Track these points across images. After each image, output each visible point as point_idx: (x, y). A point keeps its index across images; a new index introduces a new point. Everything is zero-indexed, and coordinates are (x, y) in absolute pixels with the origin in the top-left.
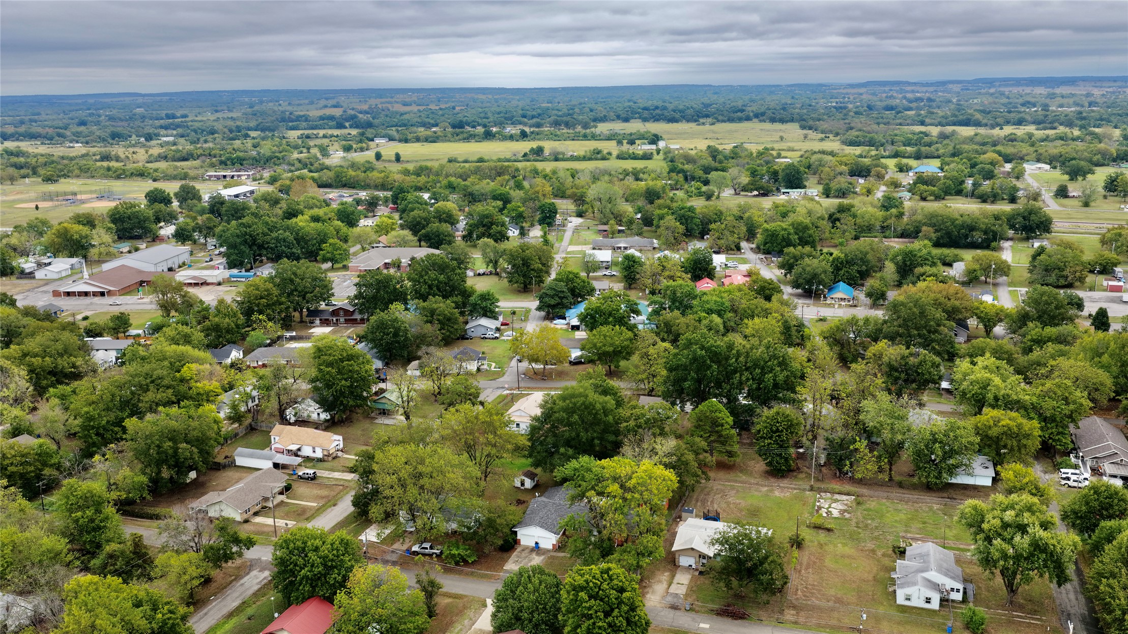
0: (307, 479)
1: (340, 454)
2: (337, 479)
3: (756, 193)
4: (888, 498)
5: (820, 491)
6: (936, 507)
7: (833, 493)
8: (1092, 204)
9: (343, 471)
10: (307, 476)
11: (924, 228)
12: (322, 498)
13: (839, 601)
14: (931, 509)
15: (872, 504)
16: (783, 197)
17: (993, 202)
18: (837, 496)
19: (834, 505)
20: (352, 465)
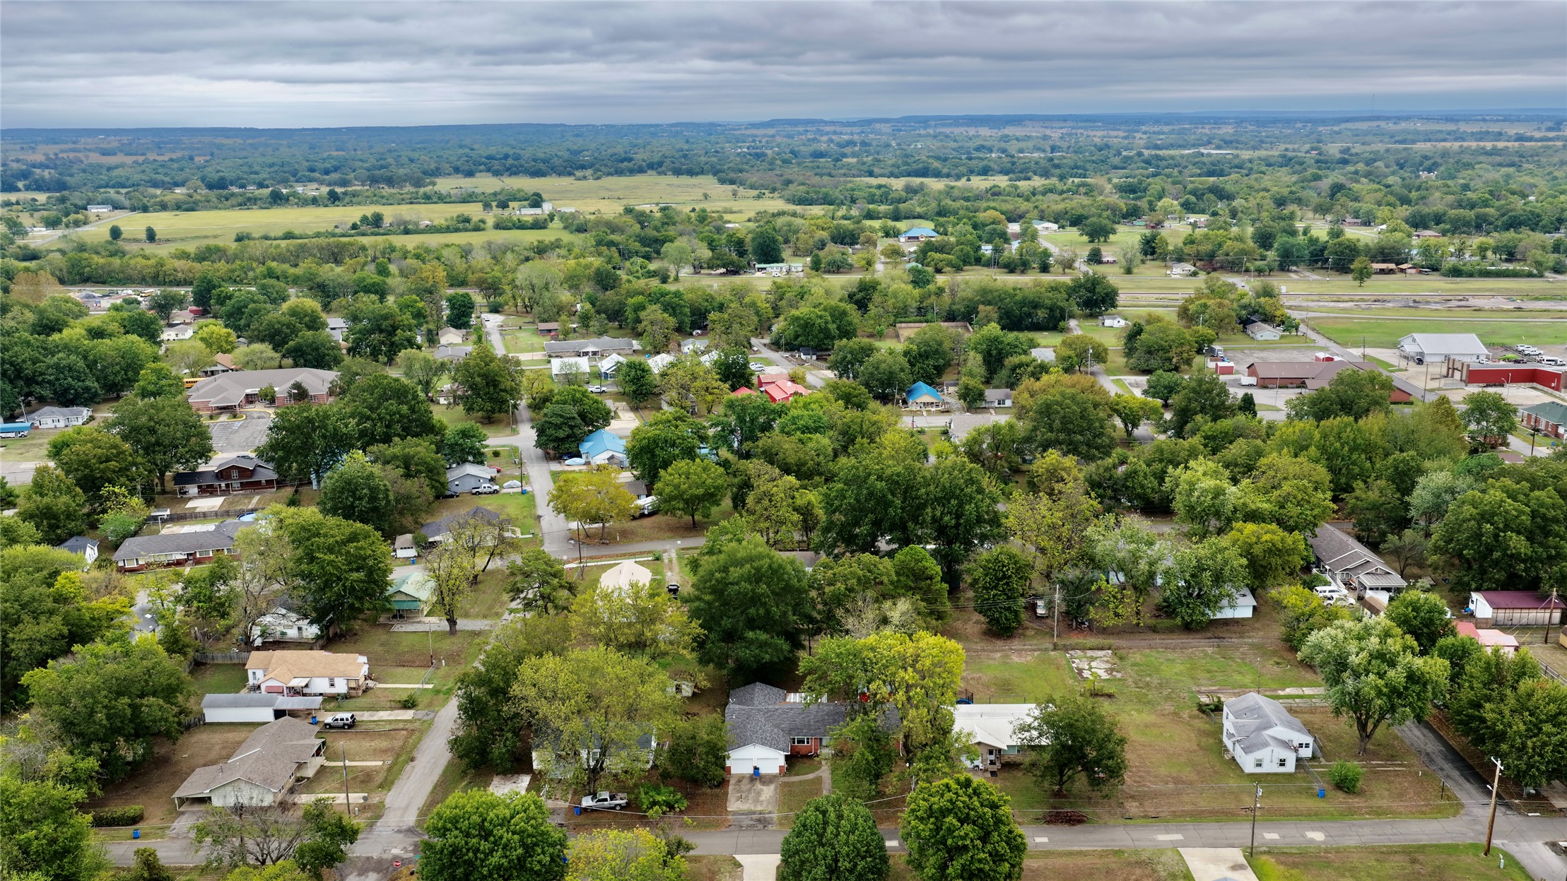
1: (371, 683)
2: (390, 722)
3: (723, 270)
5: (1066, 649)
7: (1084, 649)
9: (392, 709)
10: (341, 723)
15: (1137, 657)
18: (1090, 653)
19: (1094, 664)
20: (405, 697)
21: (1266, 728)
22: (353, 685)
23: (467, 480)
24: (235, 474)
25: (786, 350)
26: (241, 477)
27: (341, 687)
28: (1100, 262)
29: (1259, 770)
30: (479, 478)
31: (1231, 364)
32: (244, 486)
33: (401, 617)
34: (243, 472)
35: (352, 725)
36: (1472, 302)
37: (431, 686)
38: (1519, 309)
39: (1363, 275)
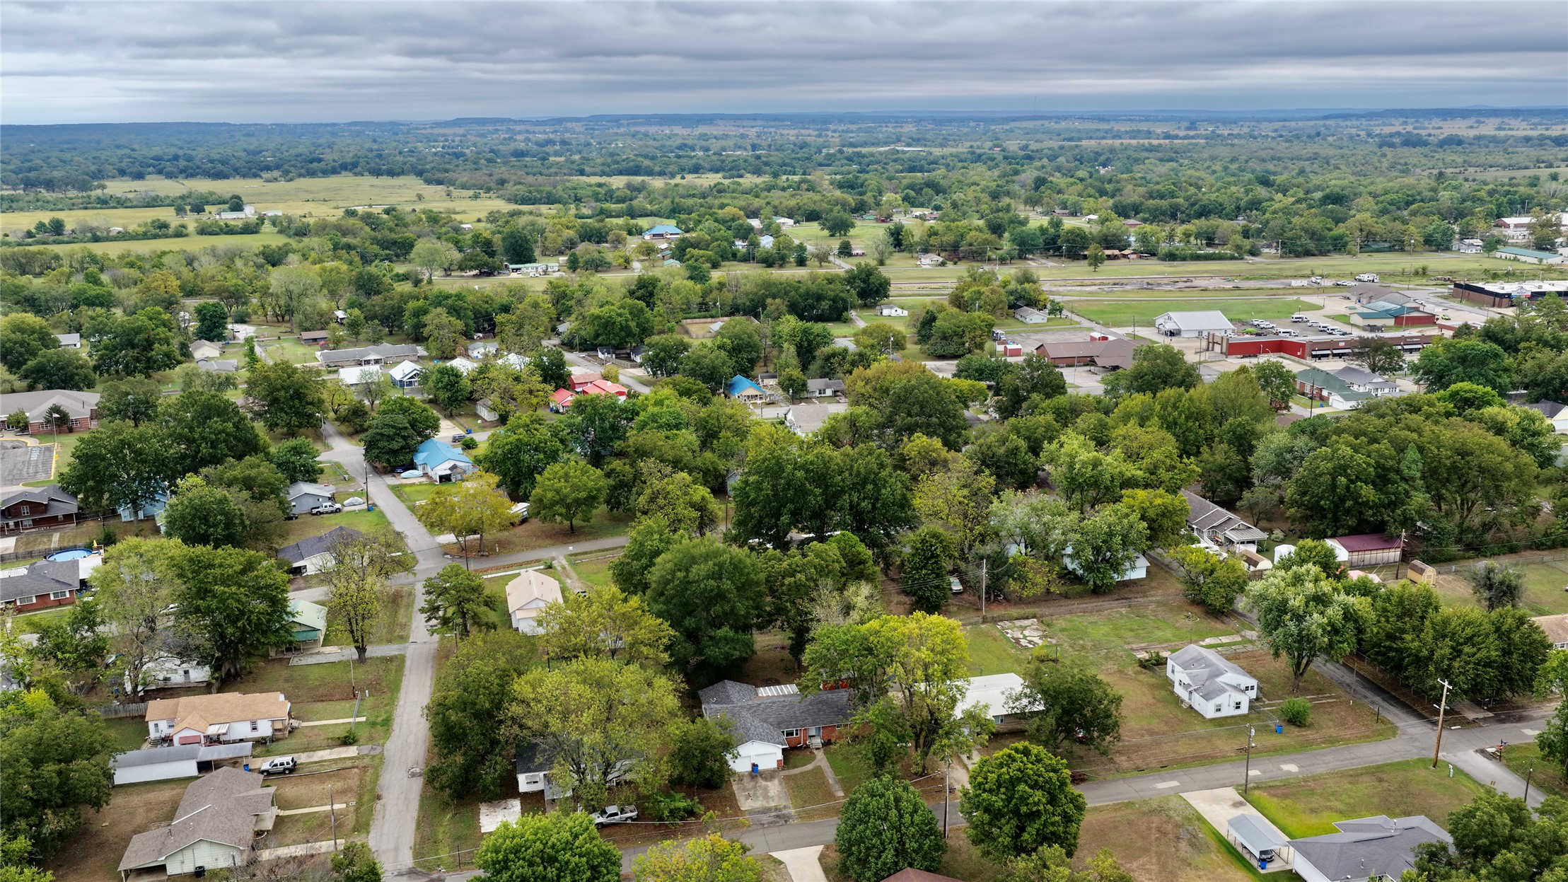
0: (283, 772)
1: (295, 723)
2: (335, 761)
3: (476, 272)
4: (1071, 613)
5: (995, 621)
6: (1124, 611)
7: (1011, 619)
8: (887, 262)
9: (330, 747)
10: (281, 768)
11: (769, 301)
12: (343, 792)
13: (1151, 733)
14: (1121, 615)
15: (1061, 623)
16: (514, 275)
17: (781, 266)
18: (1018, 623)
19: (1026, 633)
20: (342, 734)
21: (1217, 676)
22: (279, 726)
23: (304, 500)
24: (25, 510)
25: (581, 351)
26: (32, 513)
27: (265, 730)
28: (850, 255)
29: (1218, 715)
30: (318, 497)
31: (1019, 346)
32: (36, 523)
33: (296, 649)
34: (35, 507)
35: (293, 769)
36: (1196, 283)
37: (364, 719)
38: (1237, 288)
39: (1096, 261)
